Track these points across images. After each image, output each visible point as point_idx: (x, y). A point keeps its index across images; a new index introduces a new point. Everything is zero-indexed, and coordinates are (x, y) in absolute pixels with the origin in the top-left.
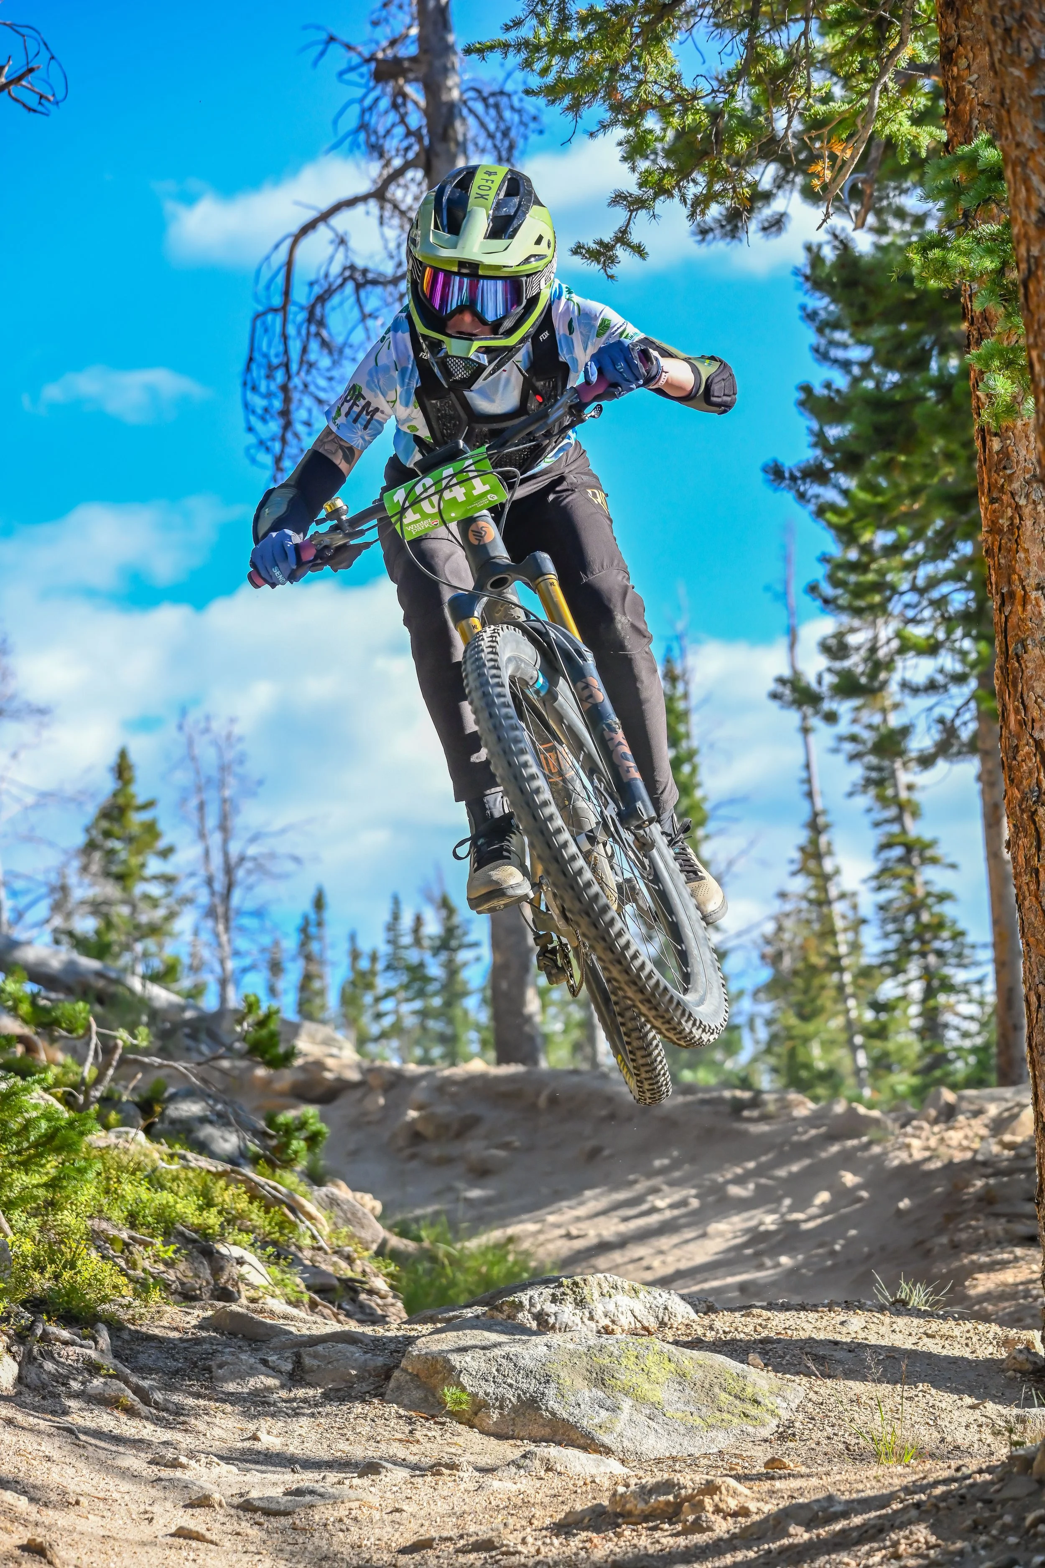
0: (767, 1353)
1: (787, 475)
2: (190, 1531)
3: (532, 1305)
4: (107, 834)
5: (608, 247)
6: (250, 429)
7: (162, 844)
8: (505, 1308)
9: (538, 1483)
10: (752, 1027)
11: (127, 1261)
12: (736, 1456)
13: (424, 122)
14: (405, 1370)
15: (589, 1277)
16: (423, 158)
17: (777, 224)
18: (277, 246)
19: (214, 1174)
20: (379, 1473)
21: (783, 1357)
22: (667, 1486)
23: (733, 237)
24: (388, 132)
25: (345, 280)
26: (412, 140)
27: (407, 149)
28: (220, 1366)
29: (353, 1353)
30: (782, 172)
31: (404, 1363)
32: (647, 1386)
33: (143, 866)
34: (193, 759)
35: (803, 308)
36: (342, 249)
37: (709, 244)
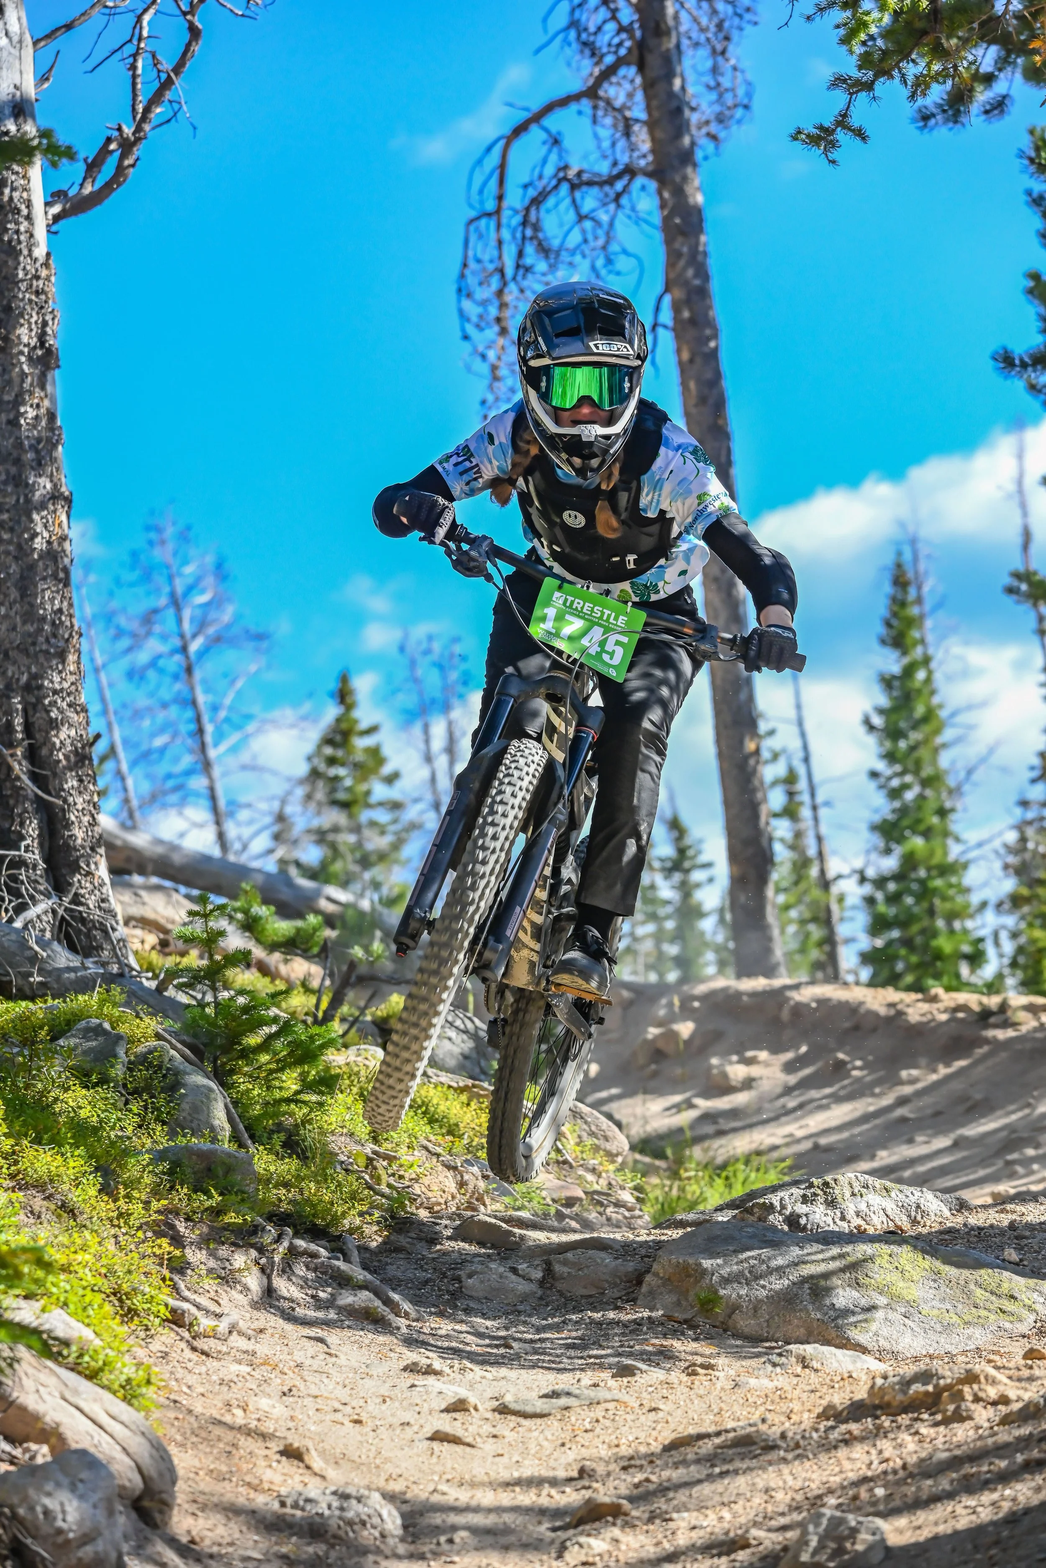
0: (1022, 1249)
1: (1017, 362)
2: (447, 1434)
3: (783, 1207)
4: (332, 761)
5: (828, 131)
6: (466, 337)
7: (387, 770)
8: (756, 1210)
9: (795, 1380)
10: (997, 943)
11: (372, 1177)
12: (994, 1352)
13: (636, 17)
14: (656, 1275)
15: (839, 1177)
16: (635, 53)
17: (999, 106)
18: (489, 149)
19: (455, 1089)
20: (634, 1375)
21: (1039, 1252)
22: (925, 1376)
23: (956, 122)
24: (599, 29)
25: (560, 181)
26: (624, 36)
27: (620, 45)
28: (470, 1276)
29: (603, 1260)
30: (1003, 53)
31: (656, 1267)
32: (901, 1284)
33: (368, 793)
34: (416, 681)
35: (1029, 193)
36: (555, 150)
37: (932, 129)
